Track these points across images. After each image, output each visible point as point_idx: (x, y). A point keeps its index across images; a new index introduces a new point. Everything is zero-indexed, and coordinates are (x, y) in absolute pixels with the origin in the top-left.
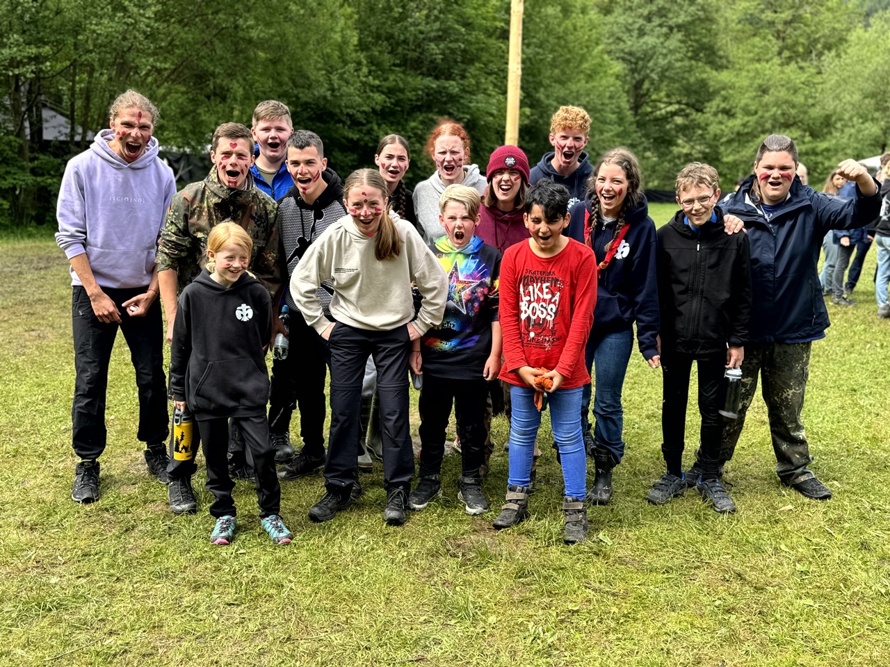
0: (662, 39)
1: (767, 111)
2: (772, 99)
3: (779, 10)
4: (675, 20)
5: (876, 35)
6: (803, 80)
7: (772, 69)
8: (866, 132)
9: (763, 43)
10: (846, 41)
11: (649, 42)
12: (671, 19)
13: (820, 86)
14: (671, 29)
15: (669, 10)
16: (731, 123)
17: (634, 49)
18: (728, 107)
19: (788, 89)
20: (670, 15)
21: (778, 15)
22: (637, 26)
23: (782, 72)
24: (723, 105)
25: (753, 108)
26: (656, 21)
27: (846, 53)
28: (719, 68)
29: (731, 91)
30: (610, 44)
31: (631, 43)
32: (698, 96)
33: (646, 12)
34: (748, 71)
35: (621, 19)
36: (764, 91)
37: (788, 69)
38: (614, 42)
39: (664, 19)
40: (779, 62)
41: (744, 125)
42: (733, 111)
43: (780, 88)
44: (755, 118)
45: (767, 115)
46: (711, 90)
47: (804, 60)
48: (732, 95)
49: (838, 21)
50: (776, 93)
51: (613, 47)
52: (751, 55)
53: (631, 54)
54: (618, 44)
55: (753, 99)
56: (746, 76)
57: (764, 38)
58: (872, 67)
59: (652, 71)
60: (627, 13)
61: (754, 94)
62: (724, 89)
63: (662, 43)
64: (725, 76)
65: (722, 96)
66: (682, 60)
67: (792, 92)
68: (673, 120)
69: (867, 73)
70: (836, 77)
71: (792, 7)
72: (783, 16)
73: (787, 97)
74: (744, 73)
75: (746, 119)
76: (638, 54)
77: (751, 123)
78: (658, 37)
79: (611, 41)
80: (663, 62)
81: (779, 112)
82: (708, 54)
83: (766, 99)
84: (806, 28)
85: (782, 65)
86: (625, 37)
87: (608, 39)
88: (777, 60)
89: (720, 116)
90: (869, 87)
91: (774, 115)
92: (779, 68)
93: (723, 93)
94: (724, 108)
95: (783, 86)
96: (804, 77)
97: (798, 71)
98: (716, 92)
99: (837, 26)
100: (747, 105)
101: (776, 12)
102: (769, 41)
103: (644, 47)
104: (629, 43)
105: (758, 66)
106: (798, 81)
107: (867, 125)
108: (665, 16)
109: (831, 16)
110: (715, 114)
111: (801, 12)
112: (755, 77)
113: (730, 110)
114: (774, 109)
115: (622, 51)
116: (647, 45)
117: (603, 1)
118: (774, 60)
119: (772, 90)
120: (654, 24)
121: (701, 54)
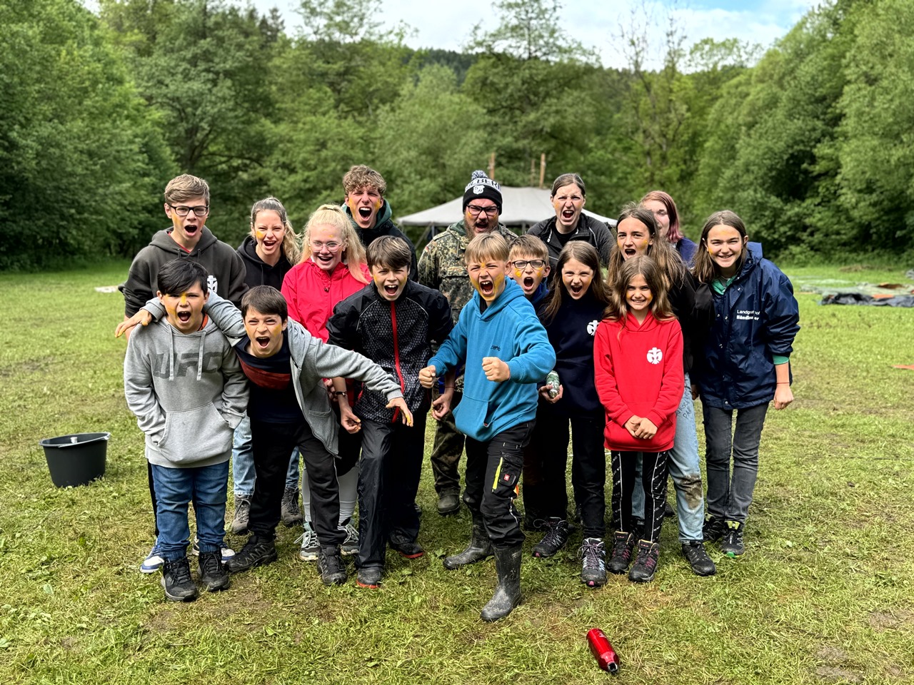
0: (209, 86)
1: (327, 166)
2: (330, 153)
3: (331, 60)
4: (222, 65)
5: (426, 90)
6: (360, 134)
7: (329, 123)
8: (424, 189)
9: (318, 95)
10: (399, 96)
11: (195, 88)
12: (217, 64)
13: (378, 141)
14: (217, 73)
15: (215, 54)
16: (292, 178)
17: (178, 94)
18: (288, 162)
19: (346, 144)
20: (217, 60)
21: (330, 66)
22: (180, 69)
23: (339, 126)
24: (282, 160)
25: (312, 162)
26: (202, 66)
27: (400, 108)
28: (277, 122)
29: (289, 145)
30: (147, 88)
31: (176, 87)
32: (258, 149)
33: (189, 55)
34: (304, 124)
35: (163, 61)
36: (323, 145)
37: (345, 123)
38: (155, 85)
39: (211, 64)
40: (336, 115)
41: (305, 181)
42: (293, 165)
43: (337, 143)
44: (313, 173)
45: (327, 170)
46: (268, 143)
47: (360, 114)
48: (290, 149)
49: (390, 76)
50: (333, 148)
51: (154, 91)
52: (307, 108)
53: (178, 99)
54: (160, 88)
55: (312, 153)
56: (302, 129)
57: (319, 90)
58: (425, 122)
59: (202, 120)
60: (168, 55)
61: (312, 147)
62: (281, 141)
63: (210, 90)
64: (283, 129)
65: (281, 150)
66: (233, 110)
67: (349, 146)
68: (237, 175)
69: (421, 128)
70: (392, 133)
71: (344, 59)
72: (335, 67)
73: (345, 152)
74: (300, 125)
75: (306, 174)
76: (184, 101)
77: (311, 179)
78: (205, 82)
79: (150, 84)
80: (212, 111)
81: (339, 167)
82: (265, 105)
83: (324, 153)
84: (360, 81)
85: (340, 118)
86: (167, 81)
87: (147, 82)
88: (333, 113)
89: (280, 170)
90: (424, 142)
91: (334, 170)
92: (336, 121)
93: (281, 146)
94: (284, 163)
95: (340, 140)
96: (361, 131)
97: (356, 125)
98: (273, 146)
99: (389, 80)
100: (305, 160)
101: (328, 63)
102: (326, 93)
103: (190, 93)
104: (172, 87)
105: (313, 118)
106: (355, 136)
107: (425, 181)
108: (212, 61)
109: (382, 69)
110: (275, 169)
111: (353, 64)
112: (311, 129)
113: (290, 164)
114: (333, 164)
115: (165, 96)
116: (193, 91)
117: (141, 41)
118: (331, 113)
119: (329, 144)
120: (199, 68)
121: (259, 106)
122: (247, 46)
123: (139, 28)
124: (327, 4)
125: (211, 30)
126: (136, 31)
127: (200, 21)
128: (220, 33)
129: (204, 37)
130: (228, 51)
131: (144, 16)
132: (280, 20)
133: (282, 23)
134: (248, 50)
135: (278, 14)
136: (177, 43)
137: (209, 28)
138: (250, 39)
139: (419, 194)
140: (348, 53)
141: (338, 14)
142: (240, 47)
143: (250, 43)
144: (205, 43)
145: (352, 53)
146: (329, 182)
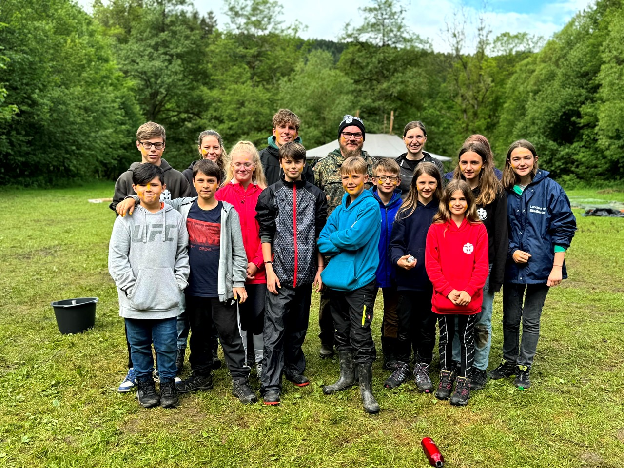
0: (166, 64)
1: (245, 119)
2: (247, 110)
3: (248, 47)
4: (175, 50)
5: (312, 67)
6: (267, 97)
7: (246, 89)
8: (311, 134)
9: (239, 70)
10: (294, 71)
11: (156, 65)
12: (172, 49)
13: (279, 102)
14: (172, 56)
15: (170, 42)
16: (222, 126)
17: (145, 69)
18: (218, 115)
19: (258, 103)
20: (171, 46)
21: (248, 50)
22: (147, 53)
23: (253, 91)
24: (215, 114)
25: (235, 116)
26: (162, 50)
27: (294, 79)
28: (211, 88)
29: (219, 104)
30: (125, 65)
31: (144, 64)
32: (198, 107)
33: (153, 43)
34: (230, 90)
35: (135, 47)
36: (242, 104)
37: (257, 90)
38: (130, 63)
39: (167, 49)
40: (251, 84)
41: (230, 128)
42: (222, 118)
43: (252, 103)
44: (236, 123)
45: (245, 121)
46: (205, 102)
47: (268, 83)
48: (220, 107)
49: (288, 57)
50: (249, 106)
51: (129, 67)
52: (232, 79)
53: (145, 73)
54: (133, 65)
55: (235, 109)
56: (228, 93)
57: (240, 67)
58: (311, 89)
59: (161, 87)
60: (139, 43)
61: (235, 106)
62: (214, 102)
63: (167, 67)
64: (216, 93)
65: (214, 107)
66: (182, 80)
67: (260, 105)
68: (184, 124)
69: (308, 93)
70: (289, 96)
71: (257, 46)
72: (252, 51)
73: (257, 109)
74: (227, 91)
75: (231, 124)
76: (149, 74)
77: (234, 127)
78: (163, 62)
79: (126, 63)
80: (168, 80)
81: (253, 119)
82: (203, 77)
83: (243, 110)
84: (268, 61)
85: (254, 86)
86: (138, 60)
87: (125, 61)
88: (249, 83)
89: (213, 121)
90: (311, 103)
91: (250, 121)
92: (251, 88)
93: (214, 105)
94: (216, 116)
95: (254, 101)
96: (268, 95)
97: (265, 91)
98: (209, 104)
99: (287, 60)
100: (230, 114)
101: (247, 48)
102: (244, 69)
103: (153, 69)
104: (141, 65)
105: (236, 86)
106: (264, 98)
107: (311, 129)
108: (168, 47)
109: (283, 53)
110: (210, 120)
111: (263, 49)
112: (235, 94)
113: (220, 117)
114: (249, 117)
115: (137, 70)
116: (155, 67)
117: (121, 34)
118: (248, 83)
119: (246, 104)
120: (160, 52)
121: (199, 77)
122: (192, 37)
123: (119, 24)
124: (246, 9)
125: (168, 26)
126: (117, 26)
127: (160, 20)
128: (174, 28)
129: (163, 31)
130: (179, 40)
131: (123, 16)
132: (214, 20)
133: (216, 21)
134: (192, 40)
135: (213, 15)
136: (145, 35)
137: (167, 25)
138: (194, 32)
139: (307, 137)
140: (260, 42)
141: (254, 15)
142: (187, 37)
143: (194, 35)
144: (163, 35)
145: (262, 43)
146: (246, 129)
